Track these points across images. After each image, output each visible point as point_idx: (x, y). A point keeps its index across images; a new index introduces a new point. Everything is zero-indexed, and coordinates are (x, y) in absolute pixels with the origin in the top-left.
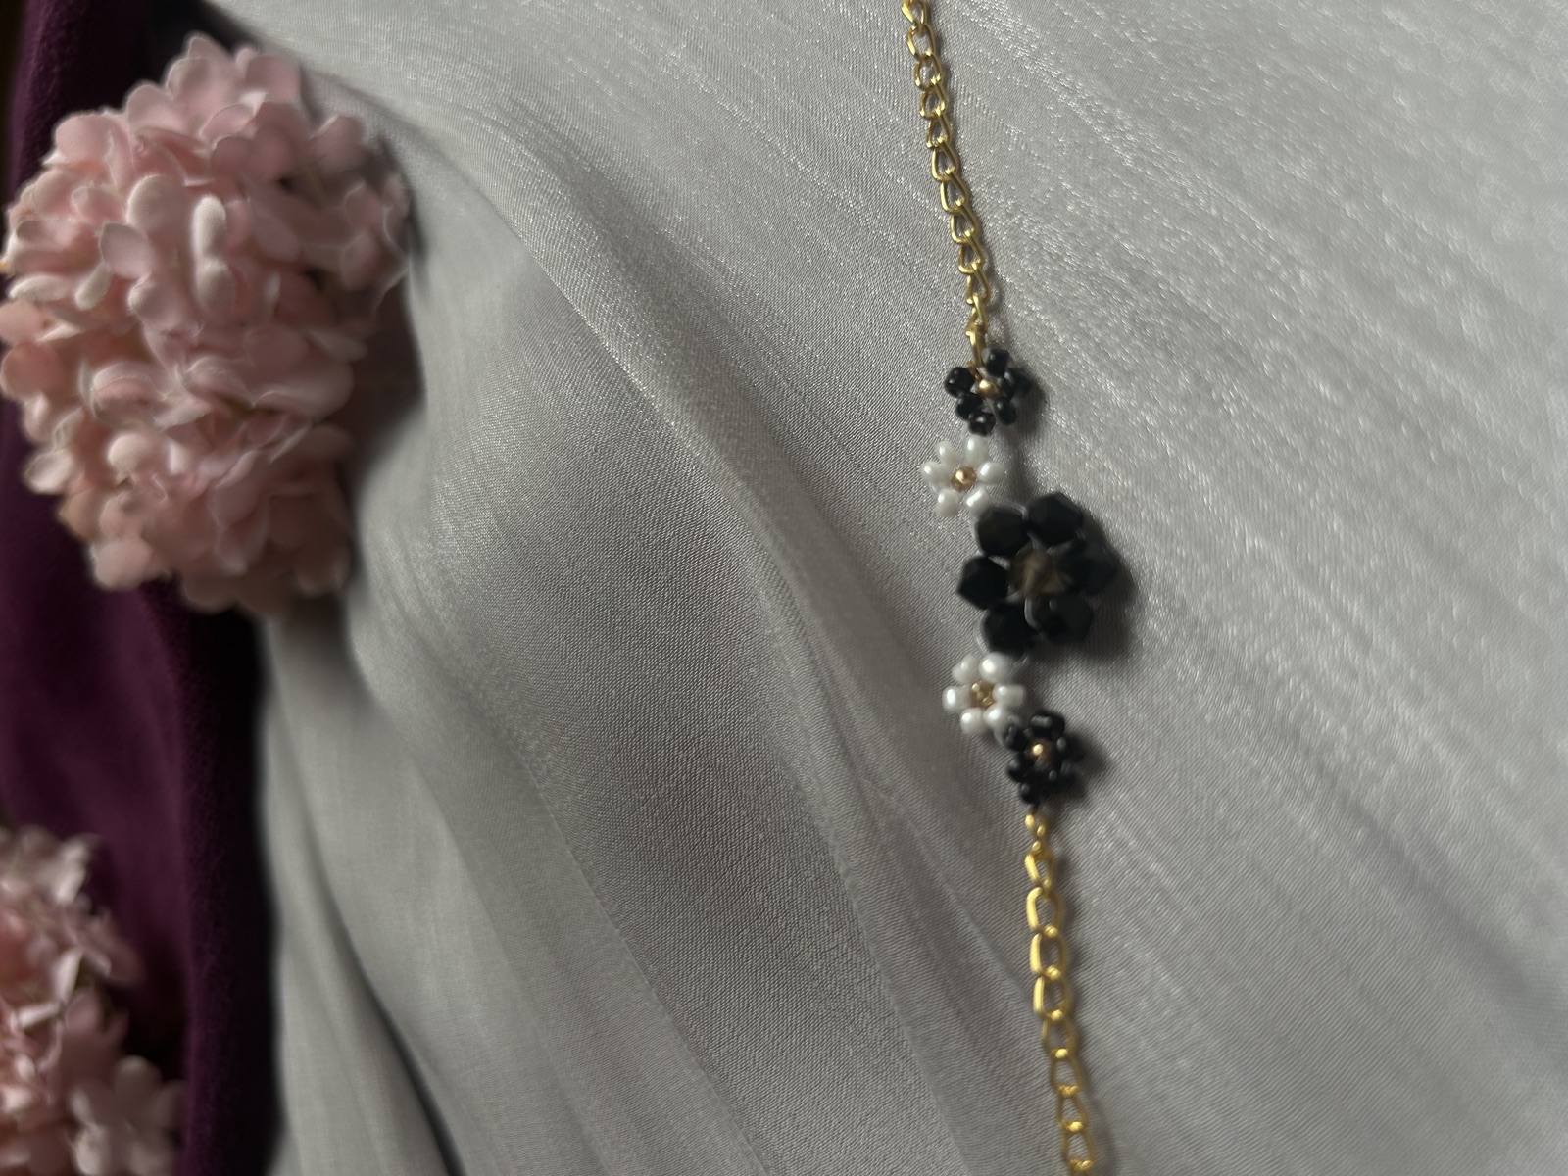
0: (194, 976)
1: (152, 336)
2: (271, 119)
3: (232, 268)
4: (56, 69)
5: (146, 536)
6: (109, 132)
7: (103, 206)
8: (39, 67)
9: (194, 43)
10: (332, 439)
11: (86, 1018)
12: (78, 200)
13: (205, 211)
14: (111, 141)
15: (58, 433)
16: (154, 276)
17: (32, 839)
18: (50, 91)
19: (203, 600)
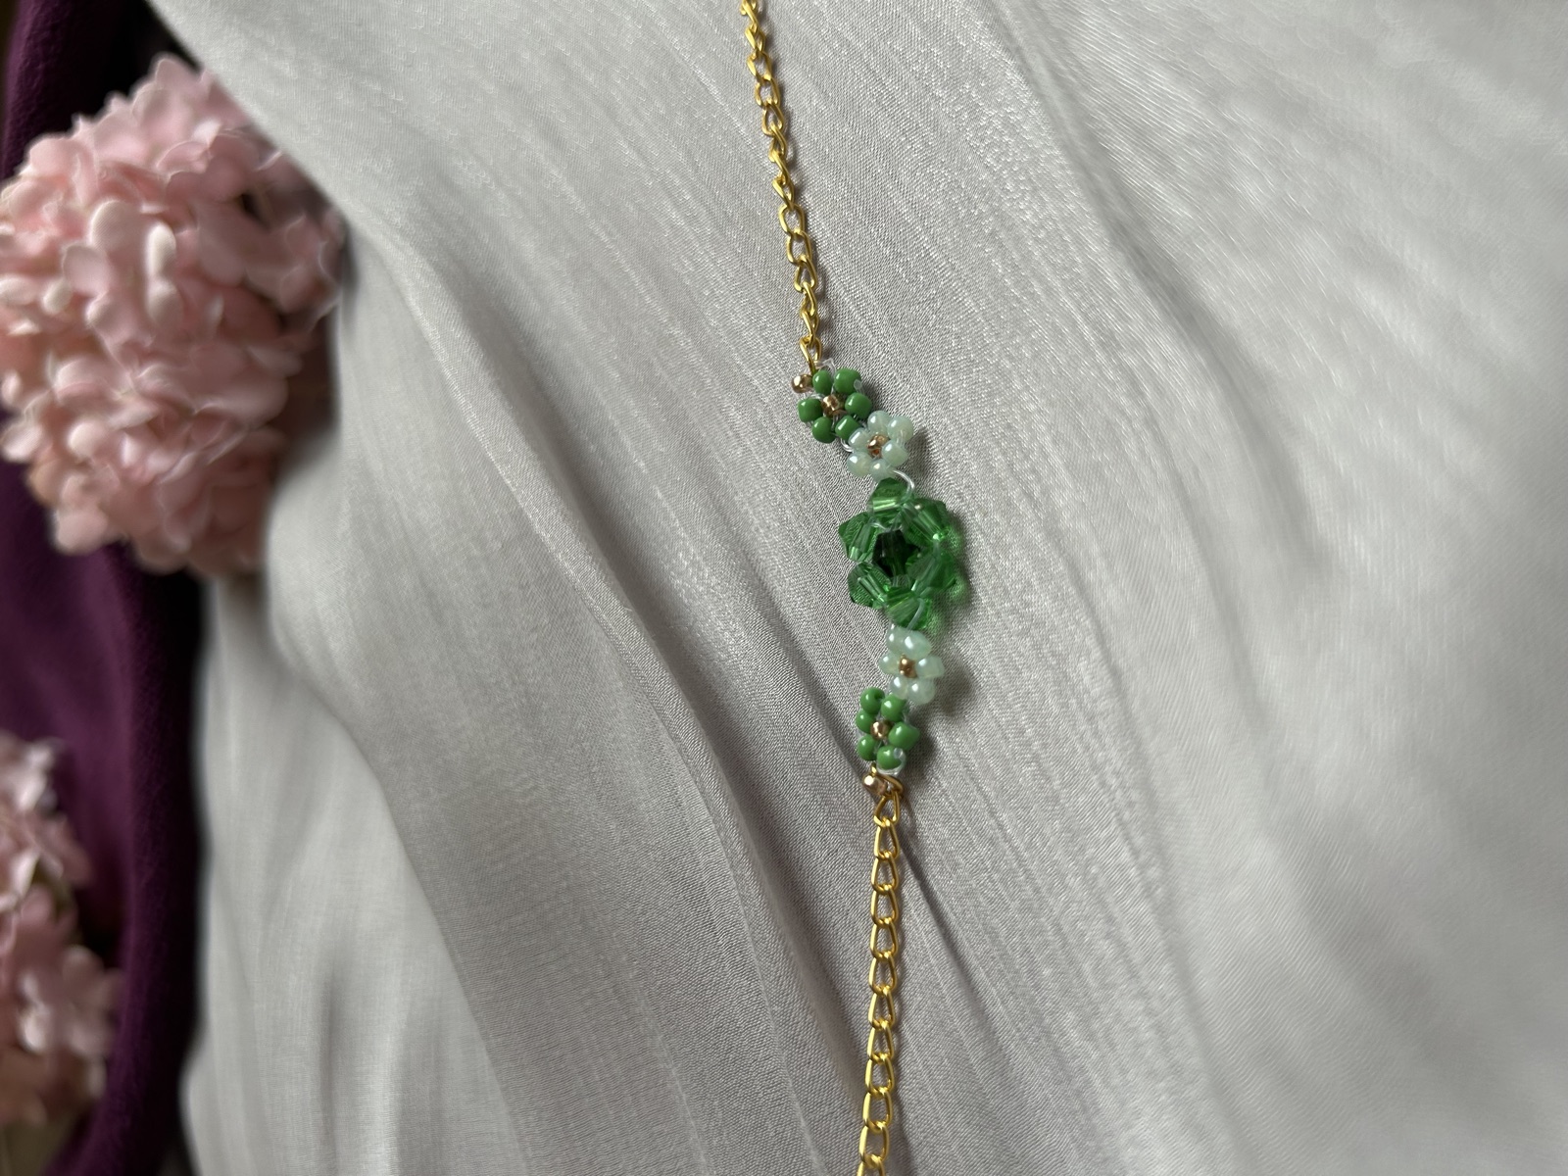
0: (134, 886)
1: (111, 342)
2: (221, 149)
3: (181, 292)
4: (40, 67)
5: (102, 507)
6: (77, 155)
8: (25, 62)
9: (162, 64)
11: (38, 911)
12: (48, 212)
13: (158, 238)
14: (79, 164)
15: (27, 413)
16: (112, 292)
18: (35, 85)
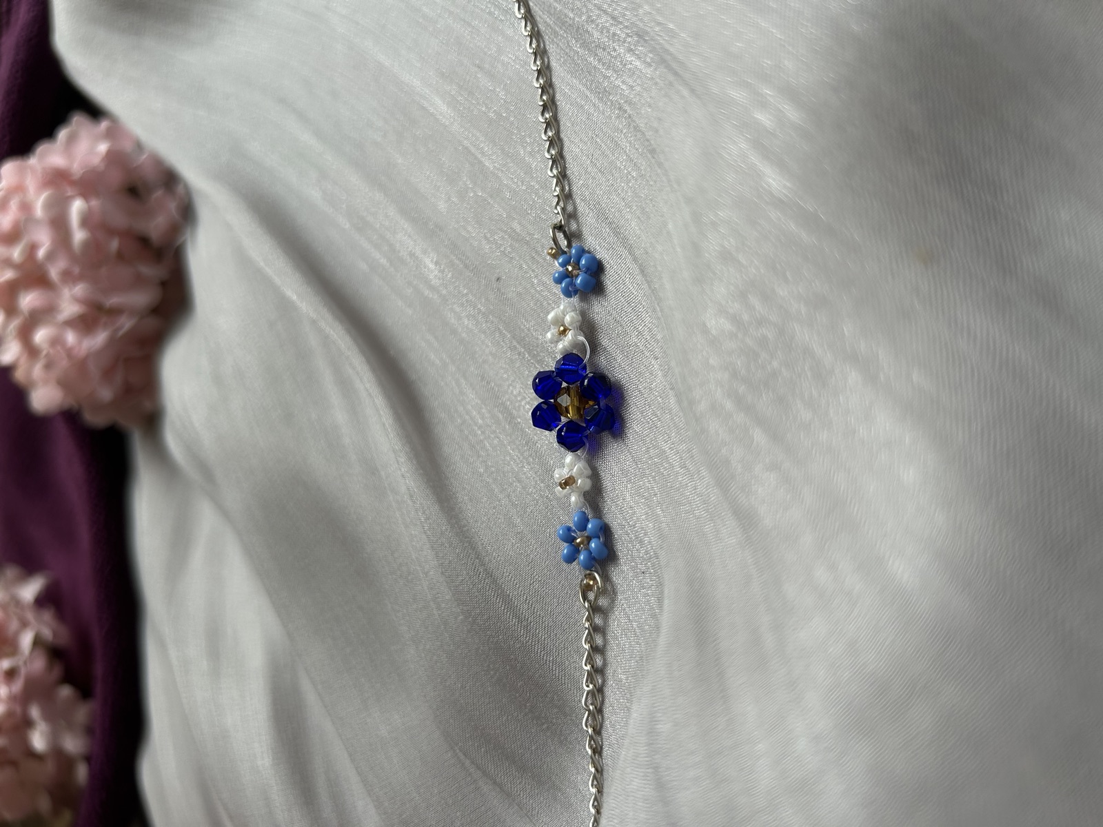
1: (54, 273)
2: (114, 158)
3: (93, 235)
5: (59, 383)
6: (28, 169)
7: (26, 207)
9: (75, 118)
10: (152, 323)
11: (39, 664)
12: (14, 205)
13: (77, 207)
14: (29, 174)
15: (11, 331)
16: (53, 243)
17: (11, 572)
19: (96, 420)
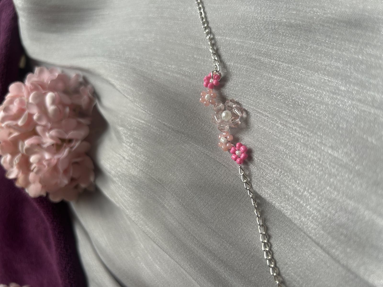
7: (23, 101)
10: (86, 145)
19: (55, 199)
